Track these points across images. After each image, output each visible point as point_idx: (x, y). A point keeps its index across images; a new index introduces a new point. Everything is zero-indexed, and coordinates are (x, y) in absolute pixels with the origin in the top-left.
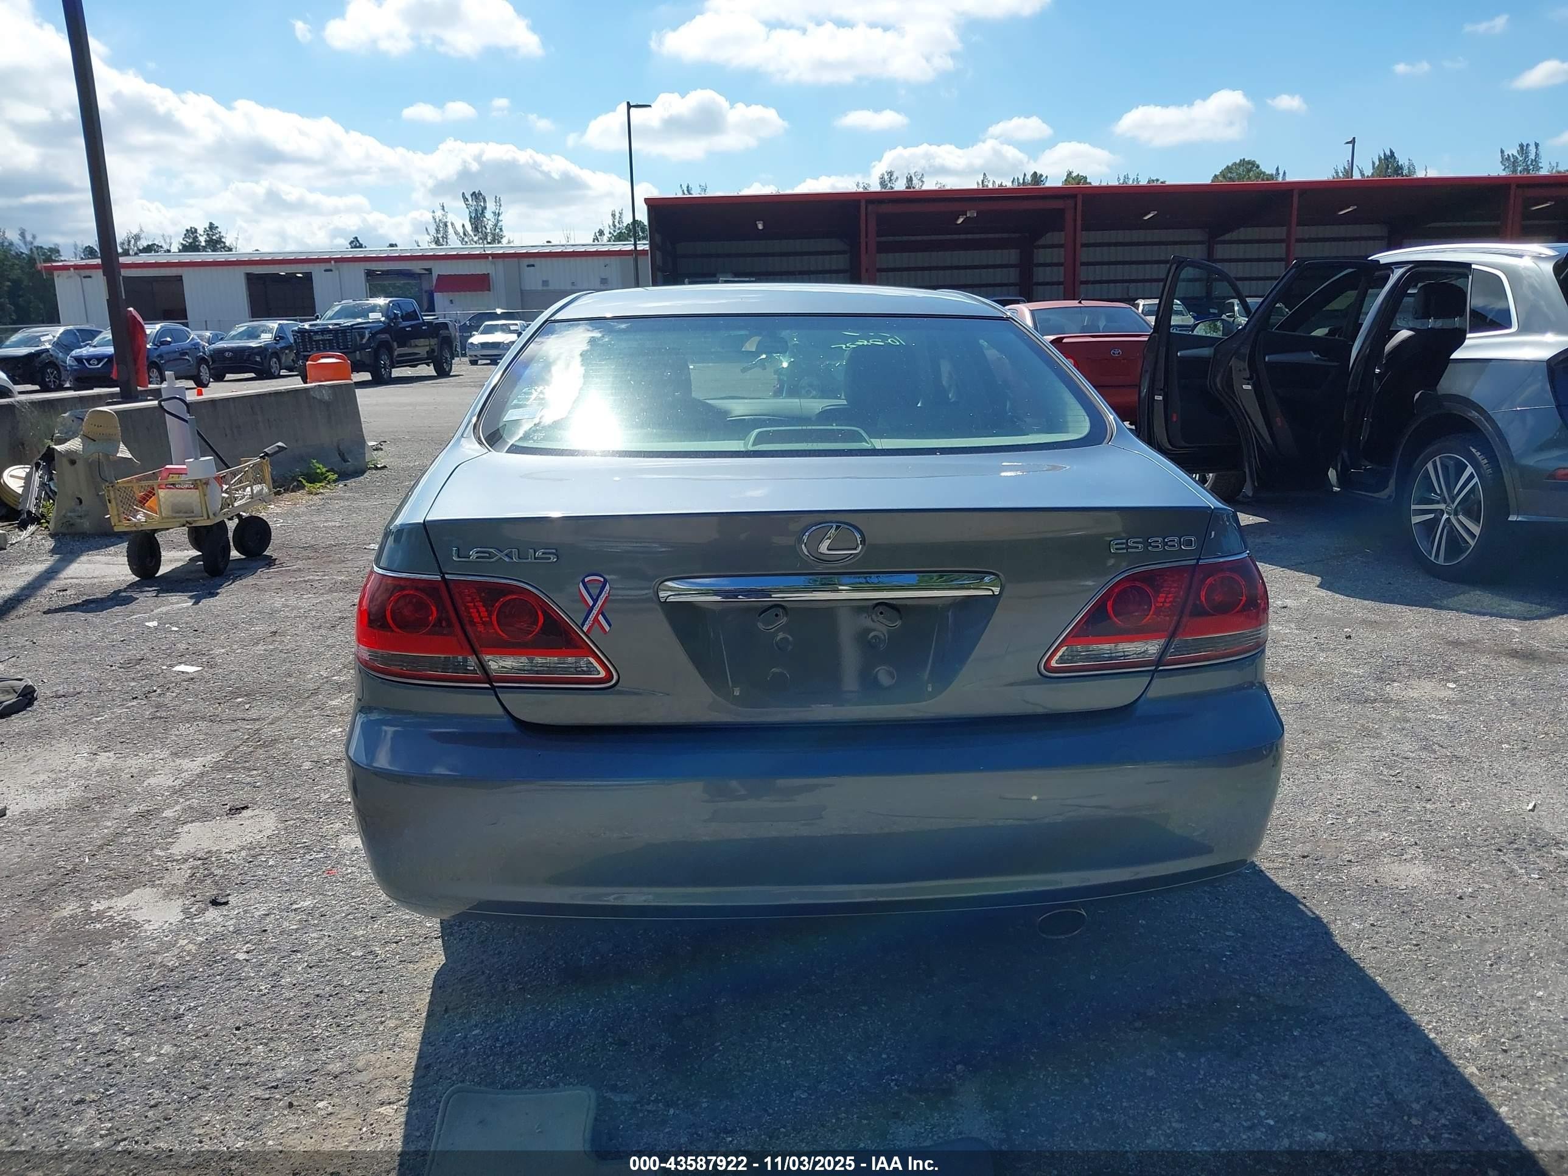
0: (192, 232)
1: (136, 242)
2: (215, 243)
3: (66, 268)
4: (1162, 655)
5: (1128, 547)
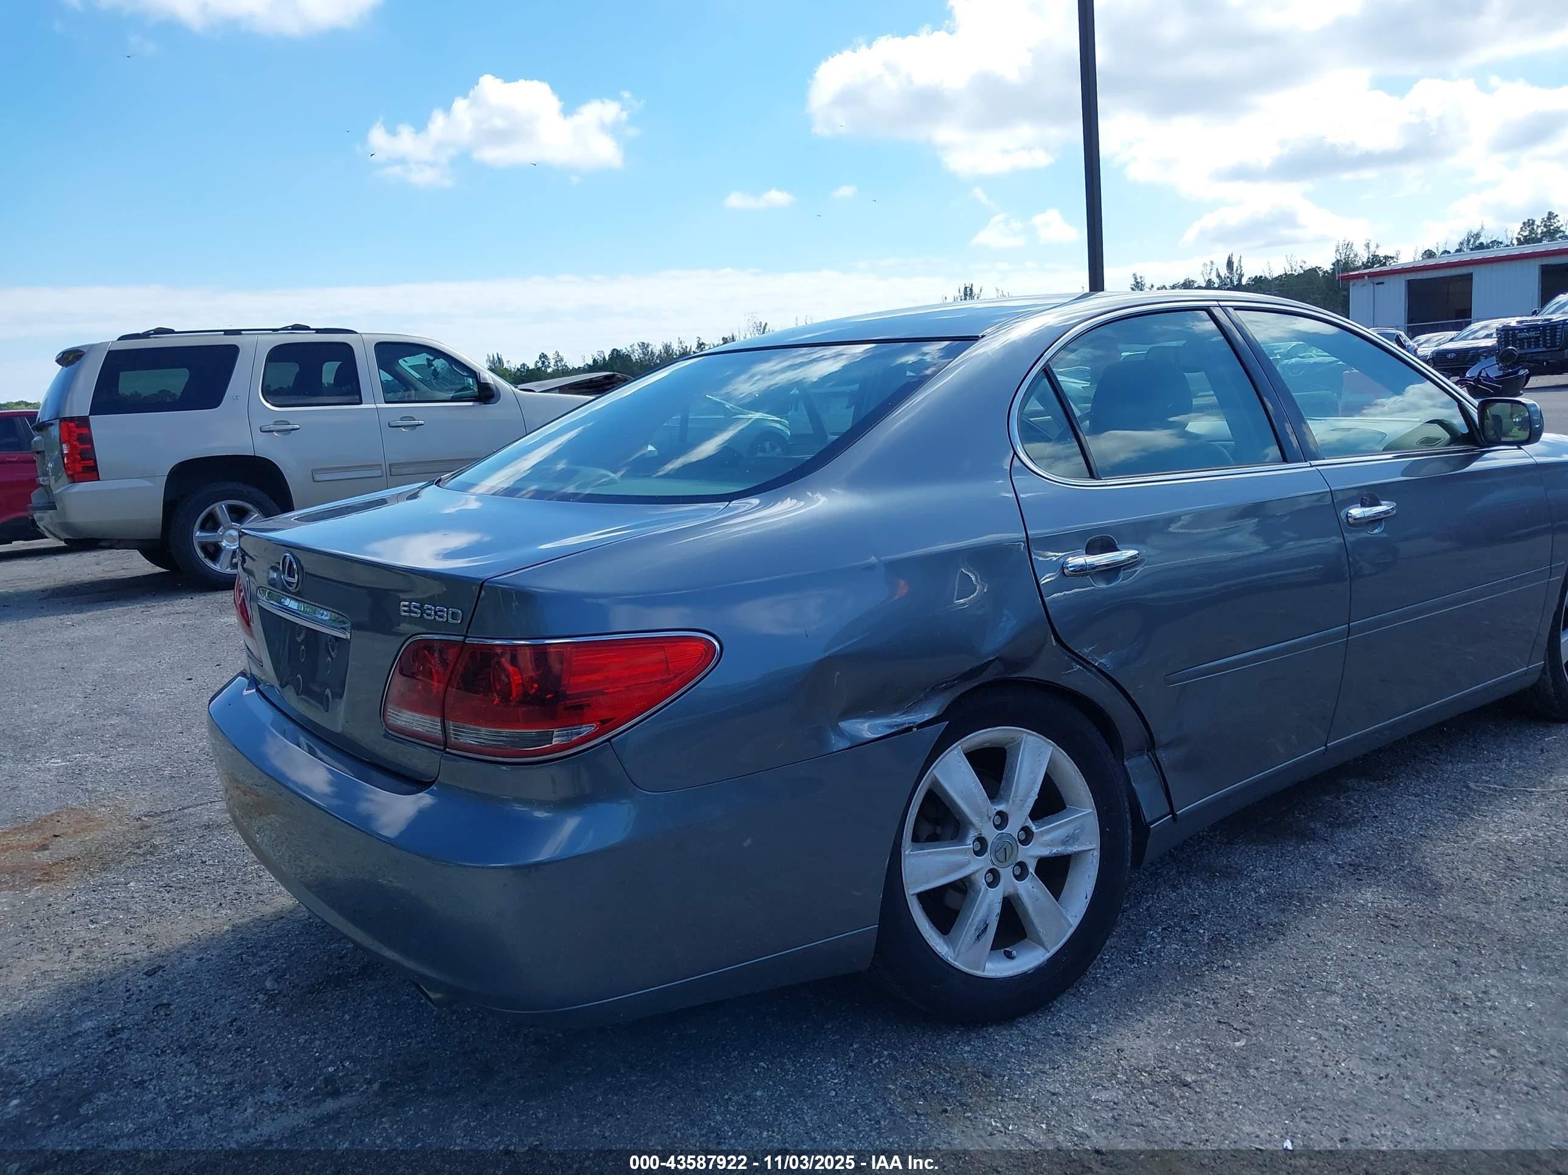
0: (1530, 224)
1: (1476, 240)
2: (1551, 233)
3: (1362, 276)
4: (446, 736)
5: (410, 611)
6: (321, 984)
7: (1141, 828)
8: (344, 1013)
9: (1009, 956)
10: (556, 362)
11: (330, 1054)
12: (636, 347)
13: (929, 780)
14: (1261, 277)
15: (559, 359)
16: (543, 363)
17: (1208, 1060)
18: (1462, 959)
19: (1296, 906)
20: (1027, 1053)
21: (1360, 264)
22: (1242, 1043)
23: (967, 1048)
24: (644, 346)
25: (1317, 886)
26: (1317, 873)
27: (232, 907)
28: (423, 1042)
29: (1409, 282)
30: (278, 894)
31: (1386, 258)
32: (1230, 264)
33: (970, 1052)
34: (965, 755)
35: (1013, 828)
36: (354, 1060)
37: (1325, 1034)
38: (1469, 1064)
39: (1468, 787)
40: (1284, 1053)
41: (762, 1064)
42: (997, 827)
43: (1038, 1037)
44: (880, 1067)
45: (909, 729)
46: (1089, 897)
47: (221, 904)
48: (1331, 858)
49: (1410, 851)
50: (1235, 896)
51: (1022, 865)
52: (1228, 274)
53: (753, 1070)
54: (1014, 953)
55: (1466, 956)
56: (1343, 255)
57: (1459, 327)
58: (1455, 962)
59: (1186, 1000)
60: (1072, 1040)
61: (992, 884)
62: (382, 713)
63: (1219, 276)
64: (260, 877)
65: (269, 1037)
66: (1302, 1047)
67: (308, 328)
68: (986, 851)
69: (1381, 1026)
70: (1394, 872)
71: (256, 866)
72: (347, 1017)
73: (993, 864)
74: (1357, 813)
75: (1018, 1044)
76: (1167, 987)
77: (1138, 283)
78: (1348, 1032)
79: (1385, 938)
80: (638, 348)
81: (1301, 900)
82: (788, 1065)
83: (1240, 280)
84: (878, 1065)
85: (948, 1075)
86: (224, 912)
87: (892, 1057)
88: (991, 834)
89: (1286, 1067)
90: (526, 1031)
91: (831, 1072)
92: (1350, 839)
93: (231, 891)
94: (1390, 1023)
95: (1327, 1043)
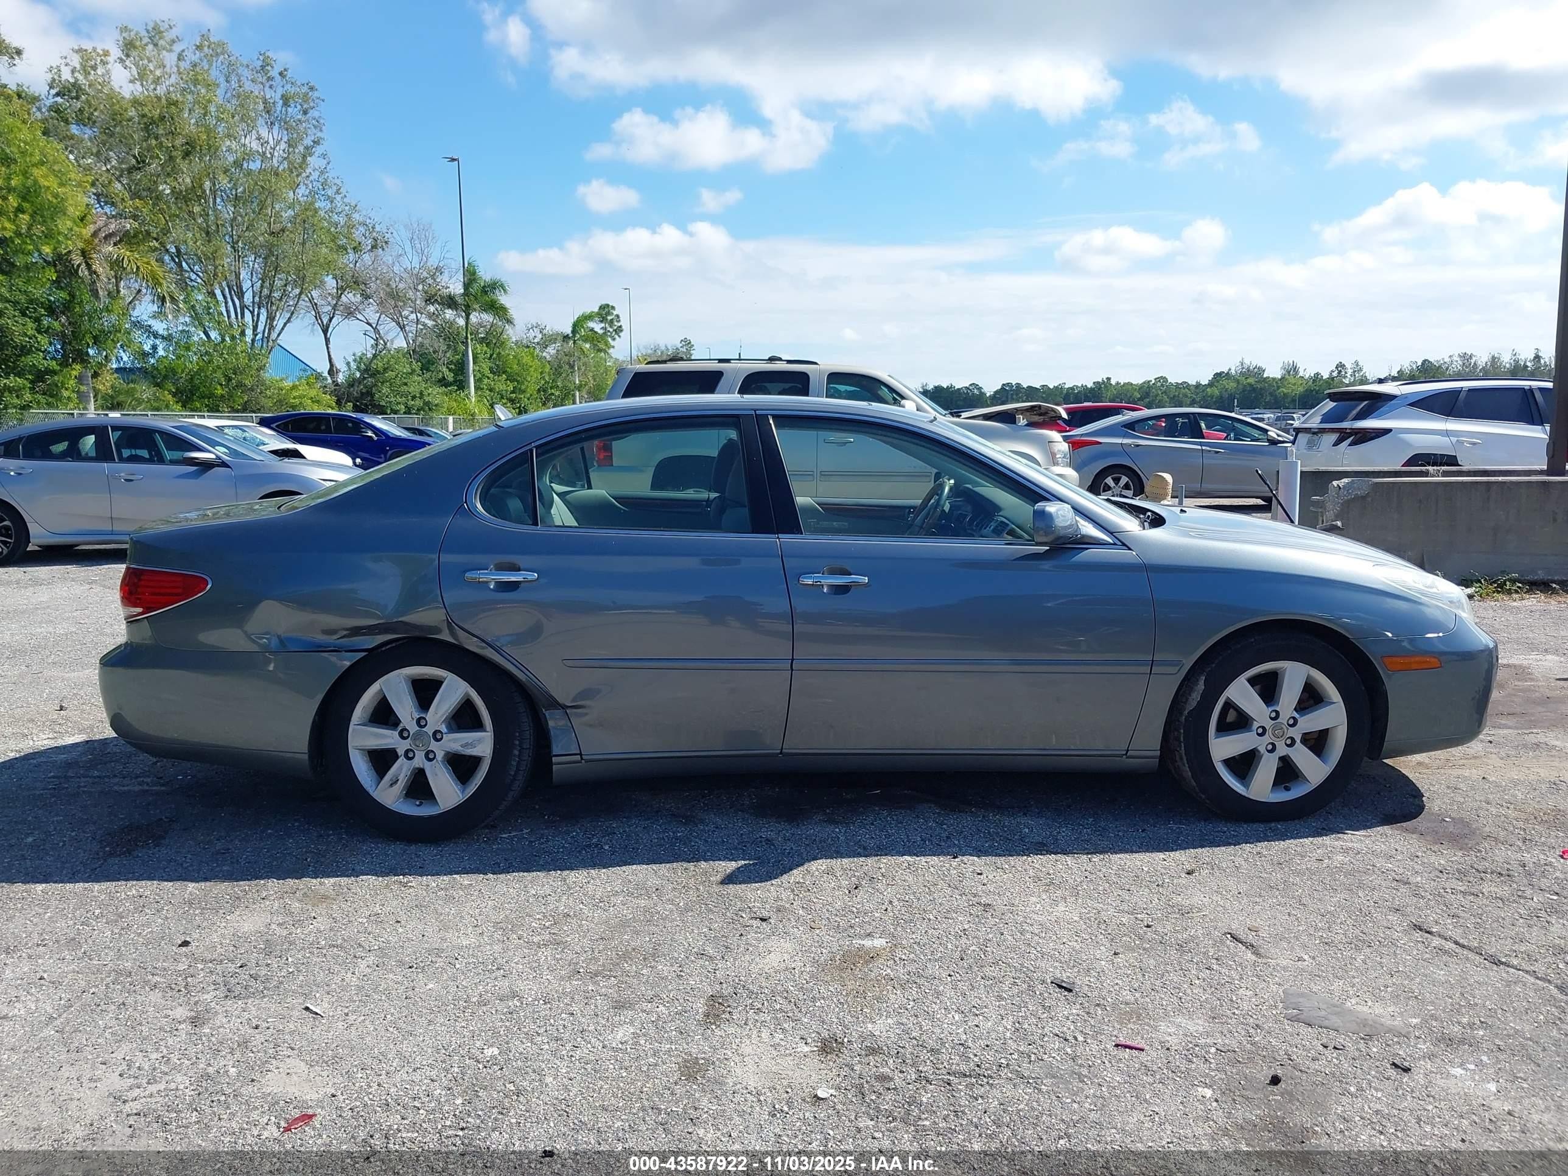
10: (1354, 372)
12: (1455, 358)
13: (378, 688)
15: (1357, 369)
16: (1340, 372)
42: (420, 726)
45: (335, 651)
51: (433, 753)
54: (424, 805)
61: (410, 758)
67: (780, 359)
68: (409, 738)
73: (411, 746)
80: (1458, 359)
88: (413, 729)
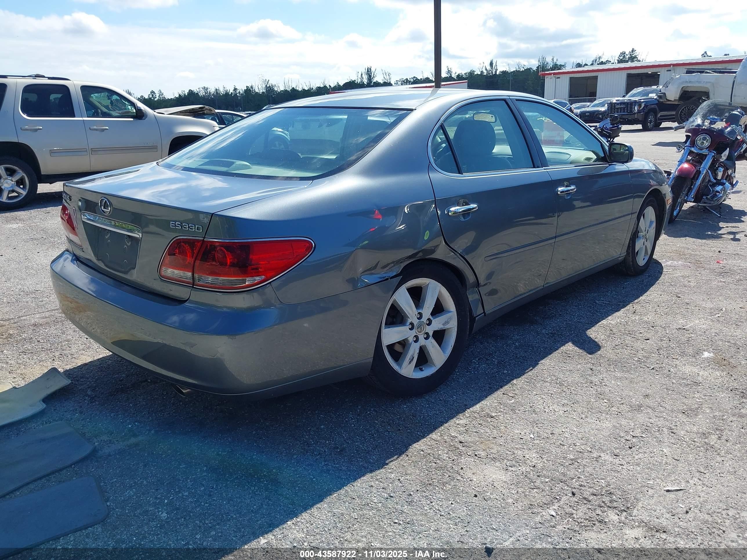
0: (623, 53)
1: (599, 60)
2: (632, 58)
3: (550, 74)
4: (194, 280)
5: (175, 226)
6: (114, 392)
7: (473, 319)
8: (130, 403)
9: (421, 370)
11: (127, 420)
13: (392, 300)
14: (505, 71)
15: (161, 94)
17: (500, 408)
18: (594, 368)
19: (531, 350)
20: (429, 407)
21: (550, 67)
22: (513, 401)
23: (405, 406)
24: (205, 89)
25: (538, 342)
26: (539, 337)
27: (60, 361)
28: (169, 414)
29: (571, 78)
30: (82, 354)
31: (561, 65)
32: (491, 64)
33: (406, 408)
34: (407, 289)
35: (424, 319)
36: (139, 422)
37: (544, 397)
38: (597, 405)
39: (596, 303)
40: (529, 404)
41: (321, 416)
42: (418, 319)
43: (433, 401)
44: (371, 415)
45: (387, 279)
46: (453, 347)
47: (54, 360)
48: (544, 331)
49: (574, 328)
50: (507, 346)
51: (427, 334)
52: (490, 69)
53: (318, 418)
54: (424, 369)
55: (595, 367)
56: (542, 63)
57: (591, 101)
58: (591, 369)
59: (490, 386)
60: (447, 402)
61: (416, 341)
62: (159, 271)
63: (486, 69)
64: (70, 347)
65: (96, 414)
66: (535, 402)
67: (44, 77)
68: (414, 328)
69: (564, 393)
70: (568, 336)
71: (67, 343)
72: (131, 405)
73: (416, 333)
74: (553, 313)
75: (425, 404)
76: (482, 381)
77: (449, 71)
78: (552, 396)
79: (565, 361)
81: (533, 348)
82: (333, 416)
83: (496, 72)
84: (369, 414)
85: (398, 417)
86: (57, 363)
87: (374, 410)
88: (416, 322)
89: (530, 409)
90: (215, 408)
91: (351, 417)
92: (551, 323)
93: (57, 354)
94: (568, 392)
95: (545, 400)
